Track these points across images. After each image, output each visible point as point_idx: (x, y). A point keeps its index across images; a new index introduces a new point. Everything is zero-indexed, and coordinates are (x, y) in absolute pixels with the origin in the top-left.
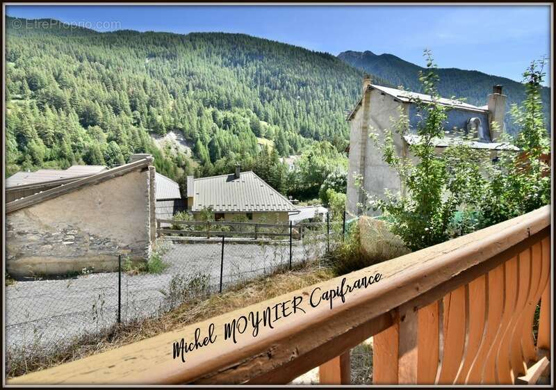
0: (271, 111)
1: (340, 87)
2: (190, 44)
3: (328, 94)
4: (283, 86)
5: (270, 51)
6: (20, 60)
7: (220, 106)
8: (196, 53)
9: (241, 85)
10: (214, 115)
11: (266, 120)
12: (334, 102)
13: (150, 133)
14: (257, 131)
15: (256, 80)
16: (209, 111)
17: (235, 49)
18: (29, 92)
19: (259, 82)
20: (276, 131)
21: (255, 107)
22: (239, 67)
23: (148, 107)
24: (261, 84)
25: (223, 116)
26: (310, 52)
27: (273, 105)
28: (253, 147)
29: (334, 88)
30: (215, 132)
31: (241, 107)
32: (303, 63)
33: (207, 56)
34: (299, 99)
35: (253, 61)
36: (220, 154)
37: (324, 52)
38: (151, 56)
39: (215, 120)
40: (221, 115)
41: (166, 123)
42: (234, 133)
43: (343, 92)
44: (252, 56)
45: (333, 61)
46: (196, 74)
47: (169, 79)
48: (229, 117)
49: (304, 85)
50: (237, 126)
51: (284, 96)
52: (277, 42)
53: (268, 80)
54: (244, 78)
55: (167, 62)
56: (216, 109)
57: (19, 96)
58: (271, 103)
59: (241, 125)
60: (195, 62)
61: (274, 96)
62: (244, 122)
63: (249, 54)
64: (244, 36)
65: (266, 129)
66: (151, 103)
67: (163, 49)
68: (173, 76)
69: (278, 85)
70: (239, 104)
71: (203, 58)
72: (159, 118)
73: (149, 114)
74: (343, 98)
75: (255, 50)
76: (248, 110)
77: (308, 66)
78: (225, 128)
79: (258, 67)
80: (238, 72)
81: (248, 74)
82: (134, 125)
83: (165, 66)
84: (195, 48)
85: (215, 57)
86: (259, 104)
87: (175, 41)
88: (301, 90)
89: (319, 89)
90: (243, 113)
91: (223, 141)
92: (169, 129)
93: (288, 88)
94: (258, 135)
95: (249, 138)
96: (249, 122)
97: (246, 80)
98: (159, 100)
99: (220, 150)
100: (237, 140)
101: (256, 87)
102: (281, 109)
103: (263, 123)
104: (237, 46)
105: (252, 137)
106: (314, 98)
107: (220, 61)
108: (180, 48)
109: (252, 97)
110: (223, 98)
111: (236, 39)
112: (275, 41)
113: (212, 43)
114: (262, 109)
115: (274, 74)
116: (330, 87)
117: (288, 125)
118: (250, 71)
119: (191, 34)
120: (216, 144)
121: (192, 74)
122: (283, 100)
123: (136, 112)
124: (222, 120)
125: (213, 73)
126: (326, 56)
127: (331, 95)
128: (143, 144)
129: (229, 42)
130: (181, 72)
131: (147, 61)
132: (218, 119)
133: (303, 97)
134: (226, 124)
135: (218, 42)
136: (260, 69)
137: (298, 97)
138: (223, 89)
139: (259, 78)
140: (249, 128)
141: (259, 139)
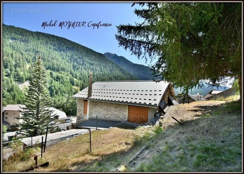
0: (78, 74)
1: (106, 67)
2: (36, 37)
3: (101, 70)
4: (83, 64)
5: (77, 48)
7: (53, 69)
8: (39, 42)
9: (63, 60)
10: (51, 74)
11: (76, 78)
12: (104, 73)
13: (16, 81)
14: (72, 83)
15: (70, 59)
16: (49, 71)
17: (61, 44)
19: (72, 60)
20: (80, 83)
21: (71, 71)
22: (62, 52)
23: (15, 68)
24: (73, 61)
25: (56, 75)
26: (94, 51)
27: (79, 71)
28: (71, 90)
29: (104, 67)
30: (52, 82)
31: (64, 71)
32: (92, 56)
33: (46, 44)
34: (90, 70)
35: (69, 51)
36: (55, 93)
38: (13, 39)
39: (51, 76)
40: (55, 74)
41: (25, 77)
42: (62, 83)
43: (107, 69)
44: (69, 49)
45: (103, 57)
46: (40, 52)
47: (24, 52)
48: (59, 75)
49: (92, 65)
50: (63, 80)
51: (84, 68)
53: (76, 60)
54: (65, 58)
55: (23, 43)
56: (52, 71)
58: (78, 70)
59: (65, 80)
60: (39, 46)
61: (80, 68)
62: (67, 79)
63: (68, 47)
64: (65, 39)
65: (76, 82)
66: (16, 66)
67: (21, 37)
68: (26, 51)
69: (81, 63)
70: (63, 69)
71: (43, 44)
72: (22, 73)
73: (15, 71)
74: (107, 72)
75: (70, 46)
76: (68, 73)
77: (94, 57)
78: (57, 81)
79: (72, 54)
80: (62, 55)
81: (67, 56)
82: (6, 76)
83: (22, 46)
84: (39, 39)
85: (49, 45)
86: (73, 71)
87: (28, 34)
88: (91, 66)
89: (98, 67)
90: (66, 74)
91: (56, 87)
92: (26, 80)
93: (85, 65)
94: (73, 85)
95: (69, 86)
96: (69, 78)
97: (66, 59)
98: (21, 64)
99: (55, 91)
100: (64, 86)
101: (71, 62)
102: (83, 74)
103: (75, 79)
104: (62, 42)
105: (70, 85)
106: (96, 71)
107: (52, 47)
108: (31, 38)
109: (69, 66)
110: (55, 66)
111: (61, 40)
112: (80, 44)
113: (49, 39)
114: (74, 73)
115: (80, 58)
116: (102, 67)
117: (86, 81)
118: (68, 55)
119: (37, 32)
120: (53, 88)
121: (37, 52)
122: (83, 70)
123: (7, 69)
124: (56, 77)
125: (49, 53)
126: (100, 54)
127: (102, 70)
128: (13, 87)
129: (57, 40)
130: (31, 50)
131: (10, 41)
132: (54, 76)
133: (92, 70)
134: (58, 79)
135: (52, 39)
136: (73, 55)
137: (90, 69)
138: (55, 62)
139: (72, 58)
140: (69, 82)
141: (73, 86)
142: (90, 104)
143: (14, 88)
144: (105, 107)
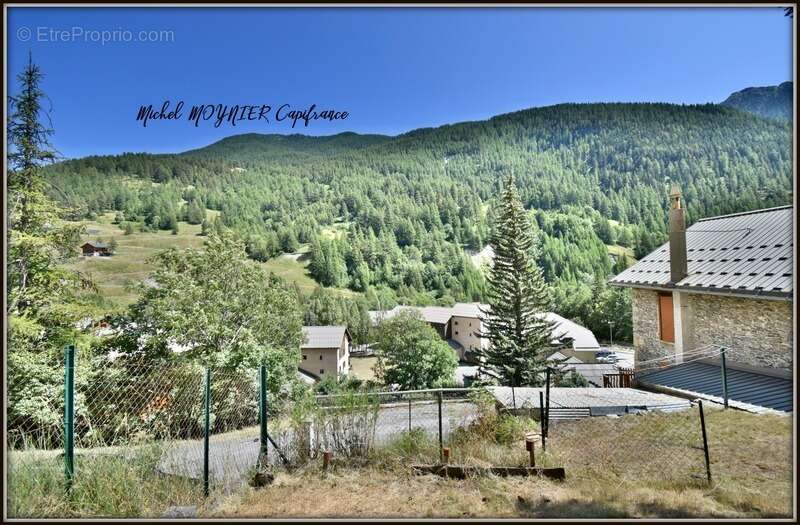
0: (622, 204)
1: (743, 153)
2: (494, 132)
3: (721, 167)
4: (637, 165)
5: (610, 118)
6: (333, 182)
7: (543, 205)
8: (501, 141)
9: (569, 173)
10: (539, 218)
11: (615, 217)
12: (735, 179)
13: (465, 248)
14: (605, 236)
15: (591, 162)
16: (533, 212)
17: (555, 125)
18: (348, 214)
19: (597, 164)
20: (634, 232)
21: (595, 201)
22: (562, 147)
23: (462, 220)
24: (600, 167)
25: (552, 220)
26: (678, 106)
27: (624, 194)
28: (603, 260)
29: (731, 156)
30: (543, 241)
31: (575, 203)
32: (669, 126)
33: (517, 141)
34: (668, 181)
35: (583, 136)
36: (554, 271)
37: (705, 103)
38: (451, 154)
39: (540, 225)
40: (549, 218)
41: (482, 236)
42: (571, 242)
43: (752, 161)
44: (582, 131)
45: (724, 114)
46: (506, 167)
47: (472, 178)
48: (561, 219)
49: (674, 159)
50: (574, 231)
51: (642, 180)
52: (619, 104)
53: (610, 159)
54: (573, 163)
55: (469, 158)
56: (540, 210)
57: (340, 219)
58: (620, 192)
59: (580, 229)
60: (502, 152)
61: (625, 181)
62: (584, 225)
63: (577, 129)
64: (567, 106)
65: (618, 231)
66: (461, 215)
67: (463, 144)
68: (476, 174)
69: (629, 164)
70: (571, 199)
71: (512, 145)
72: (474, 229)
73: (462, 227)
74: (752, 171)
75: (585, 122)
76: (587, 206)
77: (679, 129)
78: (557, 236)
79: (593, 143)
80: (562, 156)
81: (577, 155)
82: (447, 240)
83: (466, 164)
84: (500, 135)
85: (527, 141)
86: (601, 197)
87: (476, 131)
88: (671, 167)
89: (704, 161)
90: (580, 213)
91: (556, 254)
92: (485, 243)
93: (645, 167)
94: (608, 241)
95: (594, 247)
96: (591, 224)
97: (576, 164)
98: (471, 208)
99: (553, 265)
100: (577, 251)
101: (592, 171)
102: (638, 199)
103: (613, 223)
104: (558, 121)
105: (598, 245)
106: (696, 177)
107: (534, 144)
108: (483, 137)
109: (588, 186)
110: (548, 194)
111: (555, 113)
112: (616, 102)
113: (523, 123)
114: (608, 203)
115: (621, 150)
116: (725, 157)
117: (654, 223)
118: (581, 151)
119: (494, 119)
120: (548, 257)
121: (500, 168)
122: (641, 186)
123: (448, 225)
124: (552, 225)
125: (528, 162)
126: (709, 109)
127: (727, 169)
128: (461, 262)
129: (546, 118)
130: (486, 168)
131: (446, 162)
132: (546, 223)
133: (675, 178)
134: (558, 230)
135: (530, 121)
136: (597, 146)
137: (667, 178)
138: (545, 182)
139: (595, 159)
140: (593, 234)
141: (609, 247)
142: (684, 307)
143: (464, 266)
144: (761, 318)
